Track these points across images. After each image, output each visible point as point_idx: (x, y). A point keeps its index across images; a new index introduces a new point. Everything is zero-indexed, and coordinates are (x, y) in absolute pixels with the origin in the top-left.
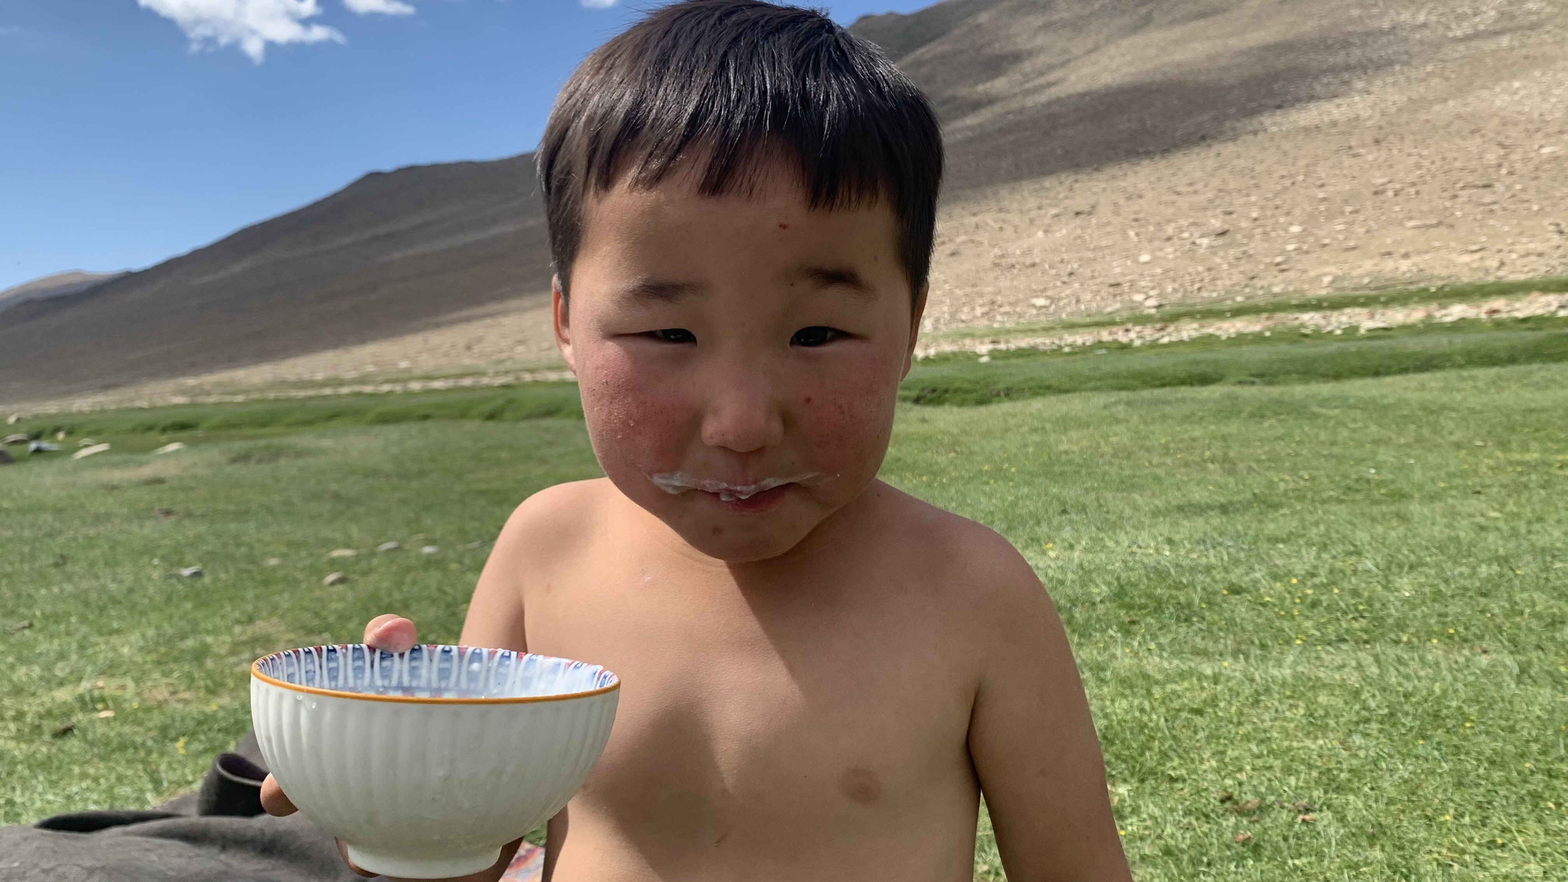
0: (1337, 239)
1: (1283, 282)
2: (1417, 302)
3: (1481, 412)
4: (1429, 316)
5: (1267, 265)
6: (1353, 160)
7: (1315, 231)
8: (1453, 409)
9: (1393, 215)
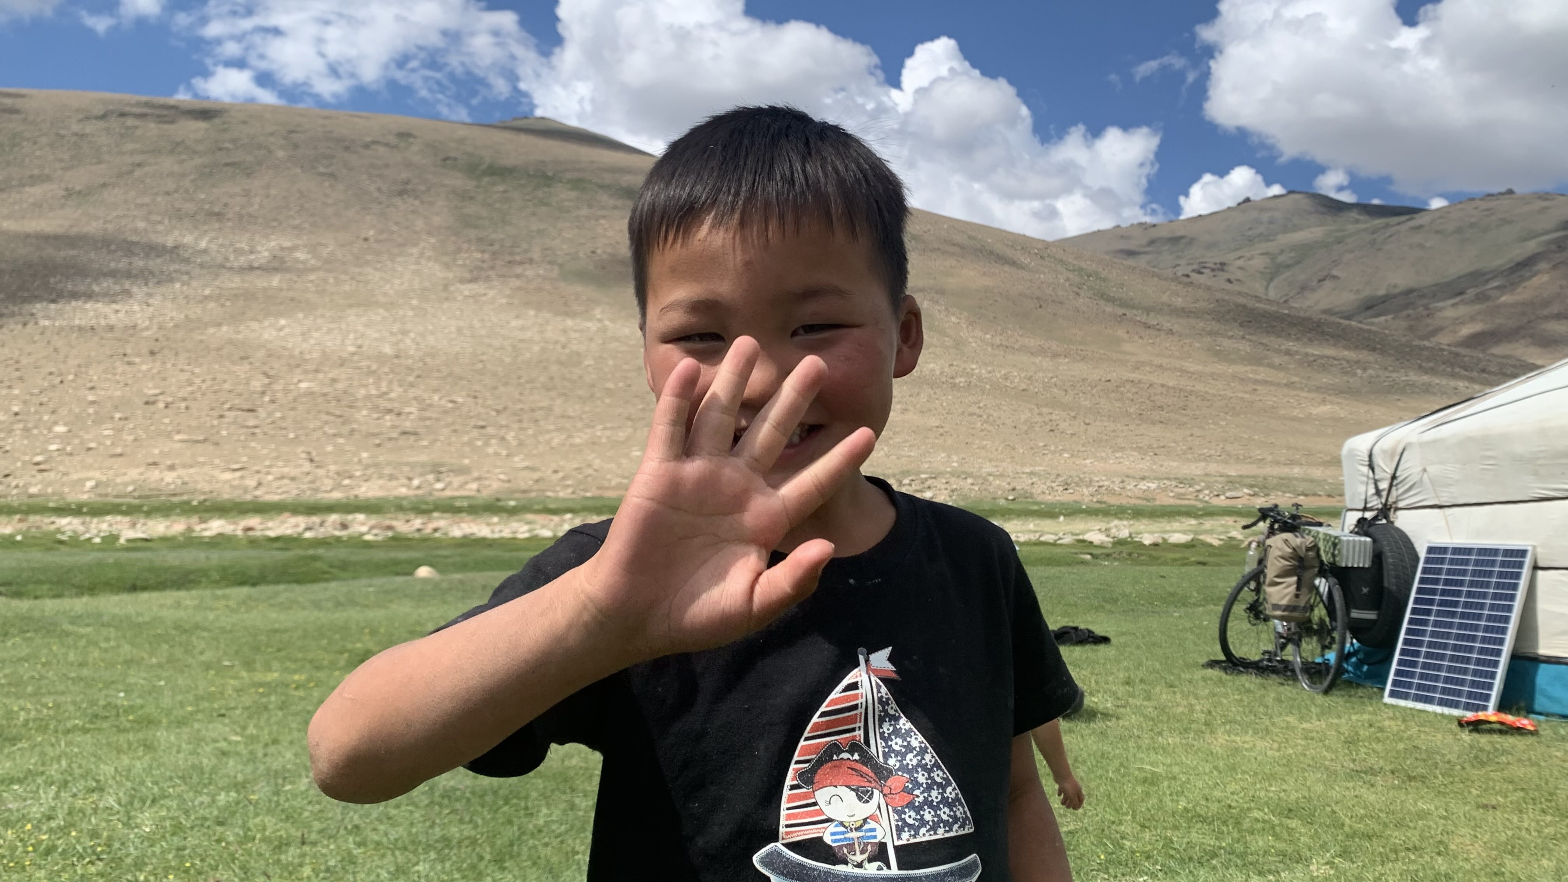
0: (104, 444)
1: (41, 482)
2: (178, 515)
3: (231, 631)
4: (190, 529)
5: (24, 463)
6: (127, 368)
7: (81, 433)
8: (204, 629)
9: (163, 427)
